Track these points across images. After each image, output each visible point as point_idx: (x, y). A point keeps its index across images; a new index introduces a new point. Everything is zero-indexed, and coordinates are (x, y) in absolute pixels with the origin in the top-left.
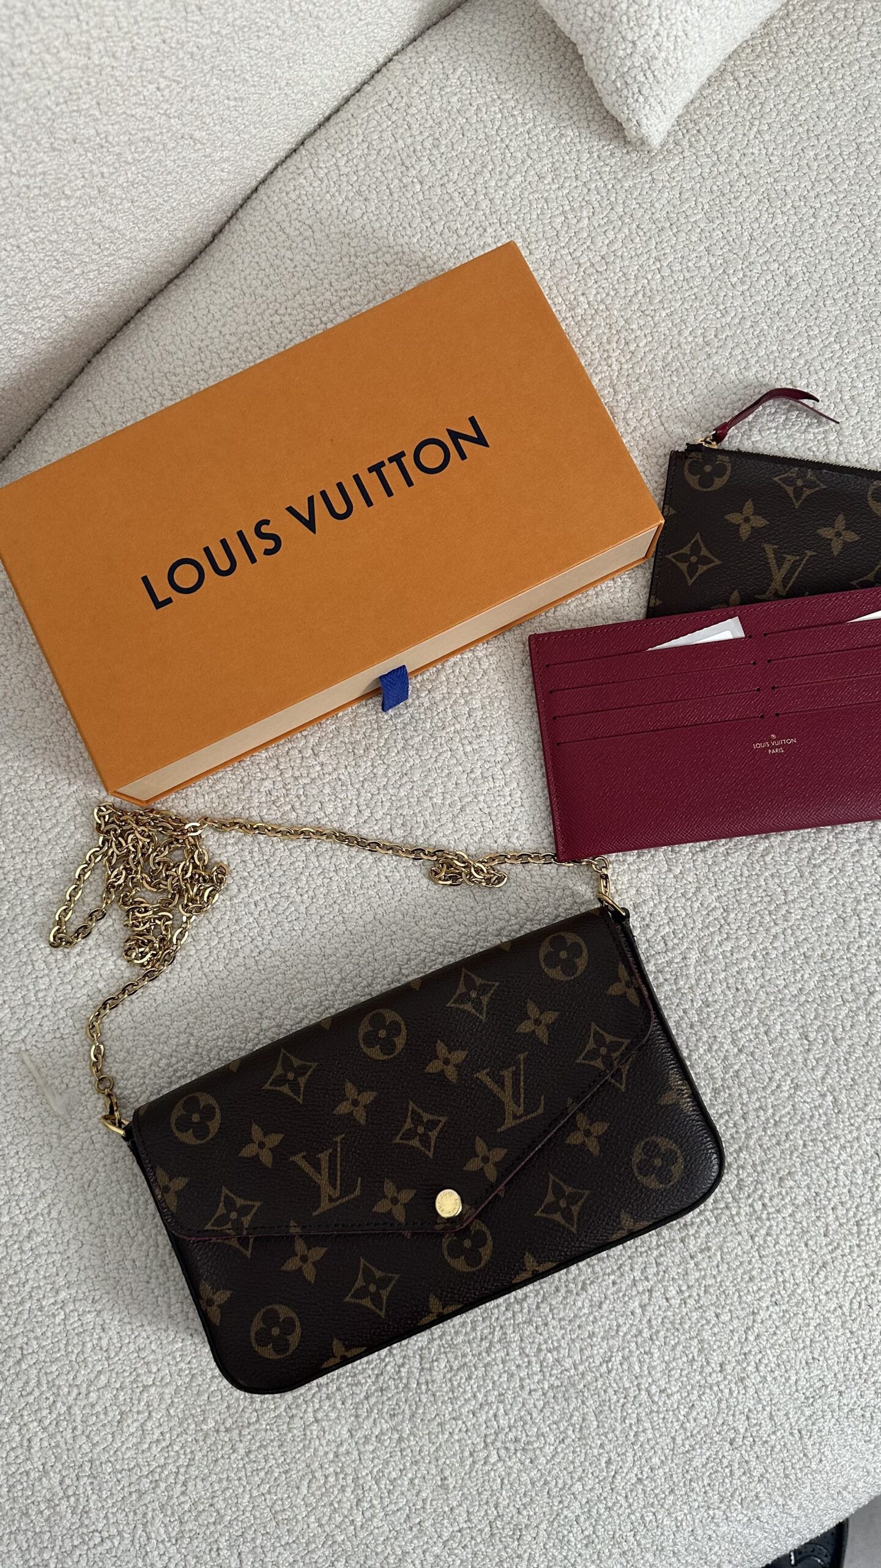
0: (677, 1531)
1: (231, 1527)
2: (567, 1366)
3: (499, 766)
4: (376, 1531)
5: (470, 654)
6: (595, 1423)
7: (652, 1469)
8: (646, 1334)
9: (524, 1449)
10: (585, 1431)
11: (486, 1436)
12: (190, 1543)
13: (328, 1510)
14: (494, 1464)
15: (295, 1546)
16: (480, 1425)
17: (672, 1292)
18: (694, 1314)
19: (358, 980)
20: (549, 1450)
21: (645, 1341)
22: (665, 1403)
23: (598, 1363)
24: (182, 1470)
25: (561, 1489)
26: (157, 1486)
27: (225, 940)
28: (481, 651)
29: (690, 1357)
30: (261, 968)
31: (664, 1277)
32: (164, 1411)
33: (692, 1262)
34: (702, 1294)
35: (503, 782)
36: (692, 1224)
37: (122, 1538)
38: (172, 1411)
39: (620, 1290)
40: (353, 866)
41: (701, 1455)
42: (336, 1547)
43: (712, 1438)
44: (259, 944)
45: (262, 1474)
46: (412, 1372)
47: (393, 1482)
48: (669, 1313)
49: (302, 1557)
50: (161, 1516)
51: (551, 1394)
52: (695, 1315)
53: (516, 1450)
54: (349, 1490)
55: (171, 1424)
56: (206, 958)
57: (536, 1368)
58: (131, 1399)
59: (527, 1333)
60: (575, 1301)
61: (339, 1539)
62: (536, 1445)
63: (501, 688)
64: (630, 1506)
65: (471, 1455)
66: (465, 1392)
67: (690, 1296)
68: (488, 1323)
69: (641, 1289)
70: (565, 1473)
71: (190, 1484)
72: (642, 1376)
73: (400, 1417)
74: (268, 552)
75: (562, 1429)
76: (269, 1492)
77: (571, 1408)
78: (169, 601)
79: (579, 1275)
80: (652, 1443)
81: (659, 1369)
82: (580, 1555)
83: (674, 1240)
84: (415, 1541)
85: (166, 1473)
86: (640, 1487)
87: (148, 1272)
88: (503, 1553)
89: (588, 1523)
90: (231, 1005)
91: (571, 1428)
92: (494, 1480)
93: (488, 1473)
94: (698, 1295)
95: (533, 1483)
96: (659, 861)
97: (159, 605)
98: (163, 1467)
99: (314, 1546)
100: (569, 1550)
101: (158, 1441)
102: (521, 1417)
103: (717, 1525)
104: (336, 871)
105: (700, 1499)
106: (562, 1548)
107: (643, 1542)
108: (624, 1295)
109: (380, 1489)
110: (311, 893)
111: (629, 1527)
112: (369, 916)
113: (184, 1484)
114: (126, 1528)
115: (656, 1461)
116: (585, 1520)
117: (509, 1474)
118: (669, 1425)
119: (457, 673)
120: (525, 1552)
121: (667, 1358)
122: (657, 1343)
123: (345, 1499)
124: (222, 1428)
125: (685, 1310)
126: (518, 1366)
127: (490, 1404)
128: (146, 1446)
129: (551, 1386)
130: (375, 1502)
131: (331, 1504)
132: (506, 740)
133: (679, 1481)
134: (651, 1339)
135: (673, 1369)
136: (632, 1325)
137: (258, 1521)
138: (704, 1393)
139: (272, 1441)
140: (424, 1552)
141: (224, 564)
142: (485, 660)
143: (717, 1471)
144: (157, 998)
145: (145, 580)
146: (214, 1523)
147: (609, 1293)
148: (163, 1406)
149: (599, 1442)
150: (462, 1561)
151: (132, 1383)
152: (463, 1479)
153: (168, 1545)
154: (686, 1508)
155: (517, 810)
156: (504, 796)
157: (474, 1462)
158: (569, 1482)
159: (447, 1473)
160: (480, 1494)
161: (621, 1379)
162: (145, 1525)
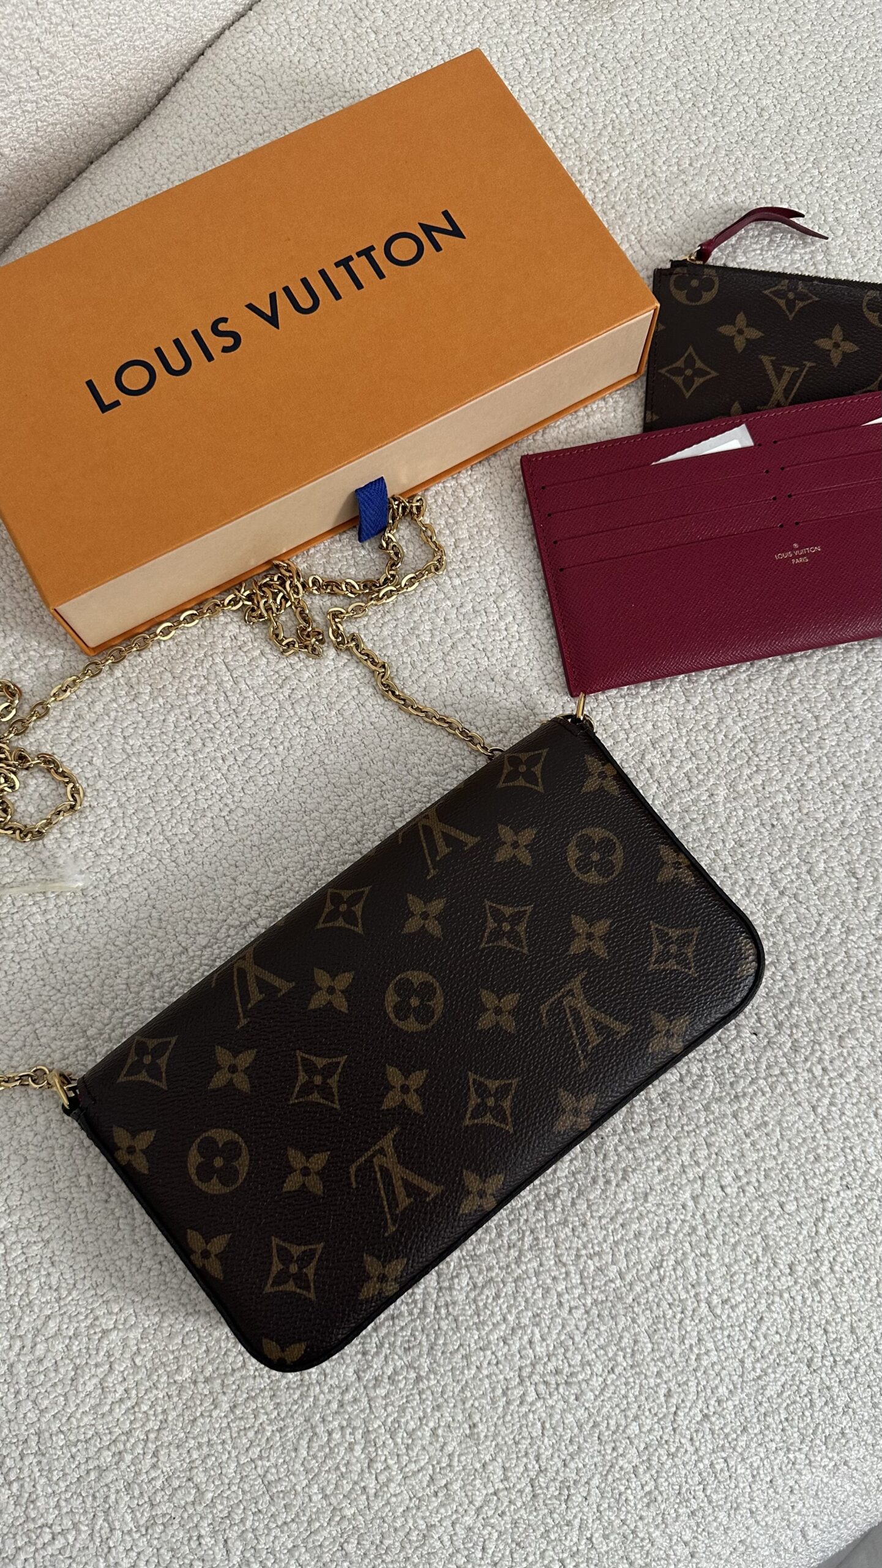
0: (754, 1482)
1: (214, 1506)
2: (612, 1275)
3: (492, 599)
4: (394, 1499)
5: (453, 482)
6: (649, 1345)
7: (719, 1402)
8: (701, 1231)
9: (566, 1383)
10: (638, 1357)
11: (520, 1368)
12: (164, 1531)
13: (333, 1477)
14: (532, 1404)
15: (294, 1526)
16: (512, 1355)
17: (728, 1178)
18: (755, 1204)
19: (345, 837)
20: (596, 1382)
21: (700, 1241)
22: (729, 1317)
23: (648, 1270)
24: (152, 1436)
25: (614, 1433)
26: (121, 1459)
27: (190, 799)
28: (465, 477)
29: (754, 1257)
30: (233, 828)
31: (717, 1160)
32: (128, 1363)
33: (748, 1141)
34: (762, 1180)
35: (497, 616)
36: (745, 1095)
37: (79, 1531)
38: (138, 1361)
39: (666, 1179)
40: (333, 713)
41: (775, 1380)
42: (345, 1524)
43: (786, 1359)
44: (229, 802)
45: (251, 1434)
46: (428, 1294)
47: (410, 1434)
48: (727, 1205)
49: (303, 1541)
50: (127, 1499)
51: (595, 1312)
52: (756, 1206)
53: (558, 1385)
54: (358, 1448)
55: (138, 1378)
56: (168, 821)
57: (576, 1279)
58: (88, 1349)
59: (563, 1236)
60: (615, 1193)
61: (348, 1513)
62: (580, 1377)
63: (490, 516)
64: (697, 1450)
65: (504, 1393)
66: (493, 1314)
67: (748, 1183)
68: (515, 1227)
69: (691, 1176)
70: (618, 1411)
71: (163, 1452)
72: (699, 1284)
73: (417, 1351)
74: (226, 350)
75: (610, 1355)
76: (261, 1457)
77: (620, 1327)
78: (117, 404)
79: (619, 1162)
80: (717, 1368)
81: (718, 1275)
82: (641, 1518)
83: (725, 1116)
84: (442, 1510)
85: (132, 1441)
86: (707, 1425)
87: (107, 1189)
88: (549, 1520)
89: (648, 1475)
90: (199, 871)
91: (621, 1353)
92: (533, 1424)
93: (526, 1415)
94: (758, 1181)
95: (580, 1427)
96: (676, 692)
97: (104, 408)
98: (128, 1433)
99: (318, 1524)
100: (628, 1512)
101: (121, 1400)
102: (561, 1342)
103: (799, 1473)
104: (314, 719)
105: (778, 1438)
106: (619, 1509)
107: (714, 1497)
108: (673, 1184)
109: (396, 1444)
110: (286, 744)
111: (697, 1479)
112: (354, 766)
113: (155, 1454)
114: (82, 1519)
115: (723, 1391)
116: (645, 1472)
117: (551, 1416)
118: (735, 1344)
119: (440, 500)
120: (575, 1517)
121: (727, 1260)
122: (715, 1242)
123: (354, 1460)
124: (201, 1378)
125: (744, 1200)
126: (554, 1279)
127: (524, 1328)
128: (107, 1408)
129: (595, 1302)
130: (391, 1462)
131: (337, 1468)
132: (498, 571)
133: (752, 1416)
134: (707, 1237)
135: (735, 1273)
136: (683, 1221)
137: (248, 1496)
138: (773, 1302)
139: (262, 1390)
140: (453, 1524)
141: (178, 363)
142: (470, 487)
143: (794, 1402)
144: (111, 867)
145: (90, 384)
146: (193, 1503)
147: (656, 1181)
148: (127, 1355)
149: (655, 1370)
150: (500, 1534)
151: (88, 1328)
152: (496, 1425)
153: (136, 1536)
154: (762, 1450)
155: (515, 645)
156: (499, 631)
157: (508, 1403)
158: (623, 1423)
159: (477, 1418)
160: (517, 1443)
161: (675, 1288)
162: (106, 1513)
